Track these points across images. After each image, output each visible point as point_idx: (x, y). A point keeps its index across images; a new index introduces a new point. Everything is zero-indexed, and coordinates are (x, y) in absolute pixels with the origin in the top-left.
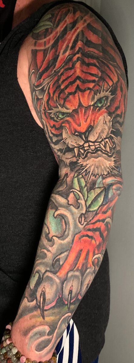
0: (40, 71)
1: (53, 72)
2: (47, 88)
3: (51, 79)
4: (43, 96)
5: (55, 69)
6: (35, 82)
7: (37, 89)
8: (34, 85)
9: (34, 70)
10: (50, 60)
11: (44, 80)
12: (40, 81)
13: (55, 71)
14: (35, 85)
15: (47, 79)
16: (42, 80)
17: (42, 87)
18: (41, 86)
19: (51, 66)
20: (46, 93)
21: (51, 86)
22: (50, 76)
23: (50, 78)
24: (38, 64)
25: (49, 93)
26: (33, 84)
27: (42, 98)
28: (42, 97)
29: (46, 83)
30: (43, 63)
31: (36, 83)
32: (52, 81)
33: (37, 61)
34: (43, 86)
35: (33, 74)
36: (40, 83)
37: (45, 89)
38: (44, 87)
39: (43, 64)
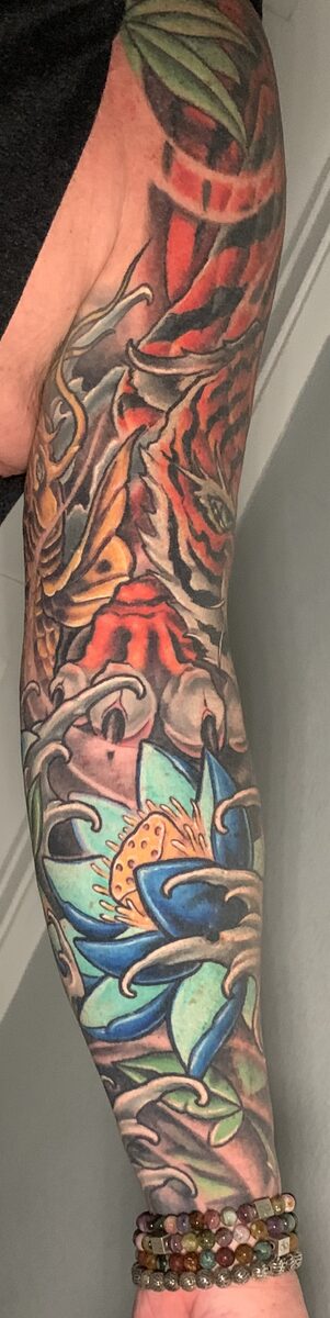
0: (177, 309)
1: (220, 344)
2: (189, 389)
3: (210, 367)
4: (170, 409)
5: (224, 336)
6: (144, 338)
7: (141, 365)
8: (135, 348)
9: (146, 291)
10: (218, 286)
11: (185, 352)
12: (167, 349)
13: (225, 342)
14: (140, 347)
15: (199, 357)
16: (175, 349)
17: (169, 372)
18: (168, 367)
19: (216, 315)
20: (185, 403)
21: (206, 394)
22: (210, 353)
23: (210, 362)
24: (169, 276)
25: (193, 409)
26: (131, 340)
27: (162, 411)
28: (165, 408)
29: (190, 370)
30: (191, 283)
31: (144, 342)
32: (212, 378)
33: (168, 257)
34: (174, 371)
35: (143, 303)
36: (162, 354)
37: (183, 386)
38: (177, 378)
39: (190, 287)
